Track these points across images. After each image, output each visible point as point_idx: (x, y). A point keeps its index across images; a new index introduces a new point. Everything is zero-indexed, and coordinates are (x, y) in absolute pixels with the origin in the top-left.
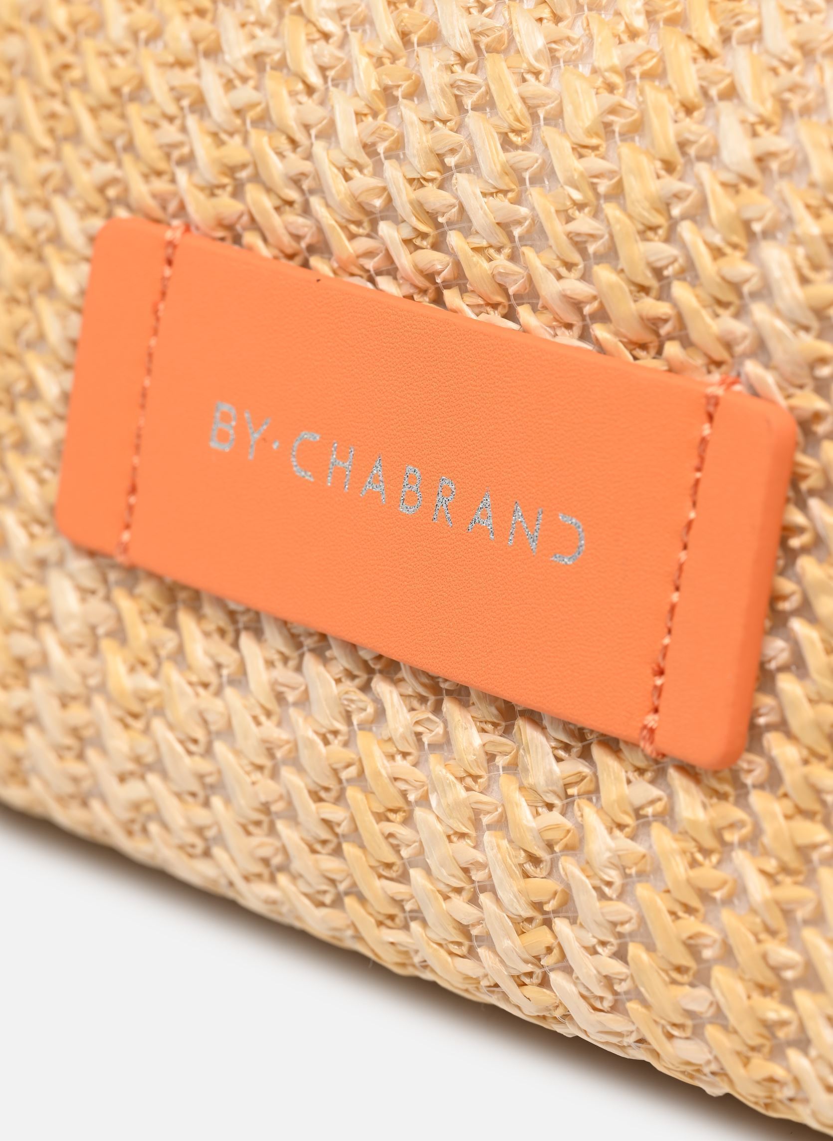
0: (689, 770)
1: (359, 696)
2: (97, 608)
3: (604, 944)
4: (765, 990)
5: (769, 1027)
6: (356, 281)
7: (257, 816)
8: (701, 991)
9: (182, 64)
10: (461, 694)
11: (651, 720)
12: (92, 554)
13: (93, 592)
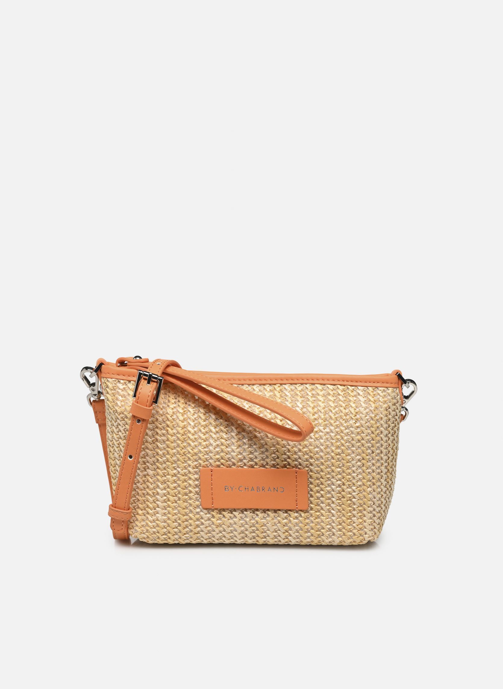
0: (301, 511)
1: (253, 514)
2: (208, 515)
3: (295, 532)
4: (317, 531)
5: (319, 535)
6: (239, 468)
7: (240, 532)
8: (309, 534)
9: (205, 448)
10: (268, 510)
11: (297, 507)
12: (206, 509)
13: (207, 514)
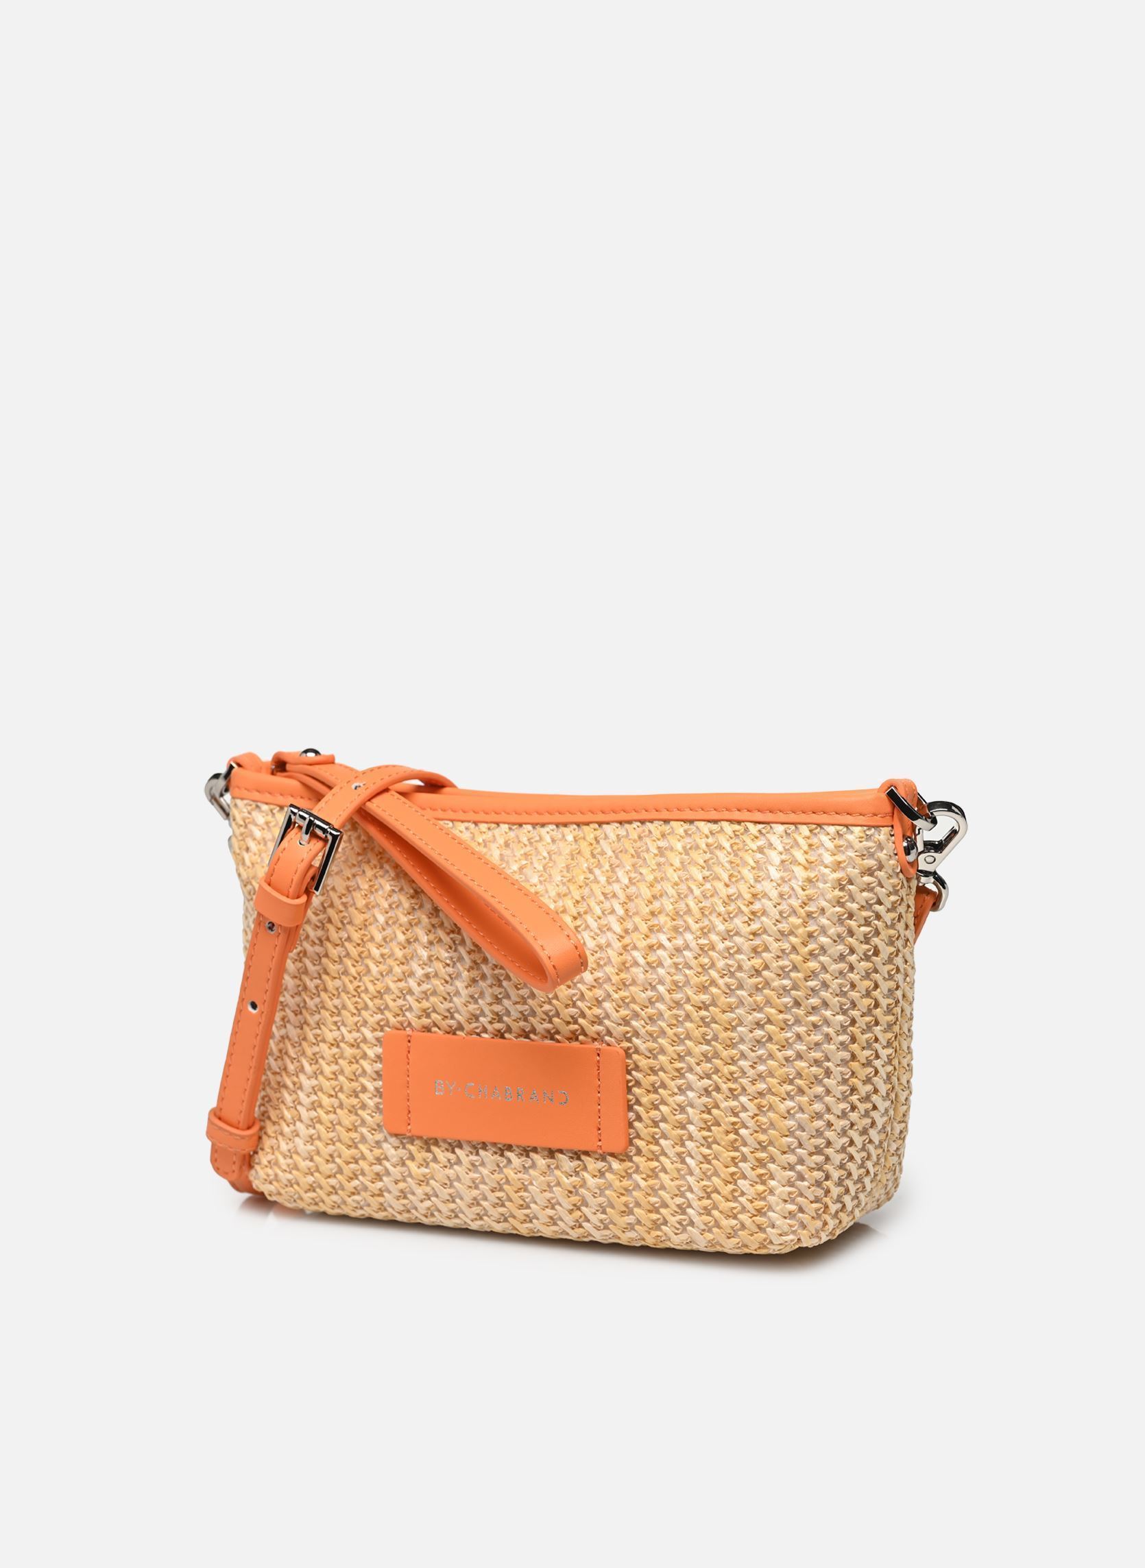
0: (612, 1155)
1: (500, 1158)
2: (401, 1152)
3: (598, 1211)
4: (650, 1211)
5: (654, 1222)
6: (473, 1036)
7: (472, 1202)
8: (631, 1217)
9: (400, 980)
10: (535, 1150)
11: (600, 1143)
12: (396, 1135)
13: (399, 1147)
